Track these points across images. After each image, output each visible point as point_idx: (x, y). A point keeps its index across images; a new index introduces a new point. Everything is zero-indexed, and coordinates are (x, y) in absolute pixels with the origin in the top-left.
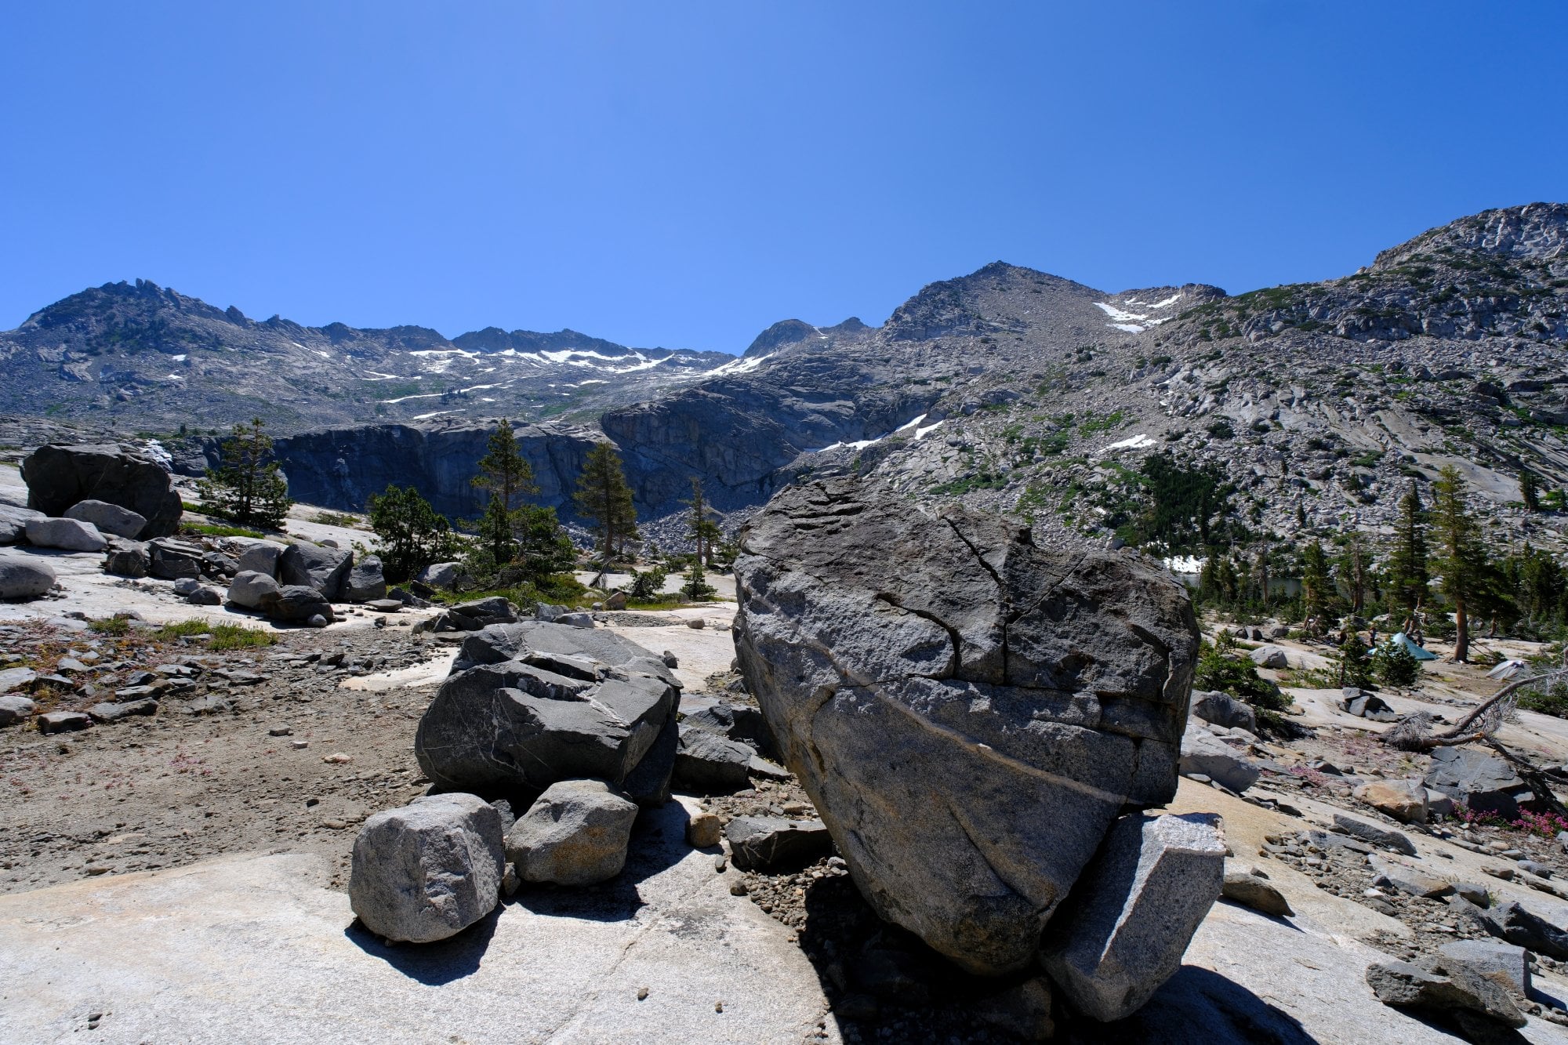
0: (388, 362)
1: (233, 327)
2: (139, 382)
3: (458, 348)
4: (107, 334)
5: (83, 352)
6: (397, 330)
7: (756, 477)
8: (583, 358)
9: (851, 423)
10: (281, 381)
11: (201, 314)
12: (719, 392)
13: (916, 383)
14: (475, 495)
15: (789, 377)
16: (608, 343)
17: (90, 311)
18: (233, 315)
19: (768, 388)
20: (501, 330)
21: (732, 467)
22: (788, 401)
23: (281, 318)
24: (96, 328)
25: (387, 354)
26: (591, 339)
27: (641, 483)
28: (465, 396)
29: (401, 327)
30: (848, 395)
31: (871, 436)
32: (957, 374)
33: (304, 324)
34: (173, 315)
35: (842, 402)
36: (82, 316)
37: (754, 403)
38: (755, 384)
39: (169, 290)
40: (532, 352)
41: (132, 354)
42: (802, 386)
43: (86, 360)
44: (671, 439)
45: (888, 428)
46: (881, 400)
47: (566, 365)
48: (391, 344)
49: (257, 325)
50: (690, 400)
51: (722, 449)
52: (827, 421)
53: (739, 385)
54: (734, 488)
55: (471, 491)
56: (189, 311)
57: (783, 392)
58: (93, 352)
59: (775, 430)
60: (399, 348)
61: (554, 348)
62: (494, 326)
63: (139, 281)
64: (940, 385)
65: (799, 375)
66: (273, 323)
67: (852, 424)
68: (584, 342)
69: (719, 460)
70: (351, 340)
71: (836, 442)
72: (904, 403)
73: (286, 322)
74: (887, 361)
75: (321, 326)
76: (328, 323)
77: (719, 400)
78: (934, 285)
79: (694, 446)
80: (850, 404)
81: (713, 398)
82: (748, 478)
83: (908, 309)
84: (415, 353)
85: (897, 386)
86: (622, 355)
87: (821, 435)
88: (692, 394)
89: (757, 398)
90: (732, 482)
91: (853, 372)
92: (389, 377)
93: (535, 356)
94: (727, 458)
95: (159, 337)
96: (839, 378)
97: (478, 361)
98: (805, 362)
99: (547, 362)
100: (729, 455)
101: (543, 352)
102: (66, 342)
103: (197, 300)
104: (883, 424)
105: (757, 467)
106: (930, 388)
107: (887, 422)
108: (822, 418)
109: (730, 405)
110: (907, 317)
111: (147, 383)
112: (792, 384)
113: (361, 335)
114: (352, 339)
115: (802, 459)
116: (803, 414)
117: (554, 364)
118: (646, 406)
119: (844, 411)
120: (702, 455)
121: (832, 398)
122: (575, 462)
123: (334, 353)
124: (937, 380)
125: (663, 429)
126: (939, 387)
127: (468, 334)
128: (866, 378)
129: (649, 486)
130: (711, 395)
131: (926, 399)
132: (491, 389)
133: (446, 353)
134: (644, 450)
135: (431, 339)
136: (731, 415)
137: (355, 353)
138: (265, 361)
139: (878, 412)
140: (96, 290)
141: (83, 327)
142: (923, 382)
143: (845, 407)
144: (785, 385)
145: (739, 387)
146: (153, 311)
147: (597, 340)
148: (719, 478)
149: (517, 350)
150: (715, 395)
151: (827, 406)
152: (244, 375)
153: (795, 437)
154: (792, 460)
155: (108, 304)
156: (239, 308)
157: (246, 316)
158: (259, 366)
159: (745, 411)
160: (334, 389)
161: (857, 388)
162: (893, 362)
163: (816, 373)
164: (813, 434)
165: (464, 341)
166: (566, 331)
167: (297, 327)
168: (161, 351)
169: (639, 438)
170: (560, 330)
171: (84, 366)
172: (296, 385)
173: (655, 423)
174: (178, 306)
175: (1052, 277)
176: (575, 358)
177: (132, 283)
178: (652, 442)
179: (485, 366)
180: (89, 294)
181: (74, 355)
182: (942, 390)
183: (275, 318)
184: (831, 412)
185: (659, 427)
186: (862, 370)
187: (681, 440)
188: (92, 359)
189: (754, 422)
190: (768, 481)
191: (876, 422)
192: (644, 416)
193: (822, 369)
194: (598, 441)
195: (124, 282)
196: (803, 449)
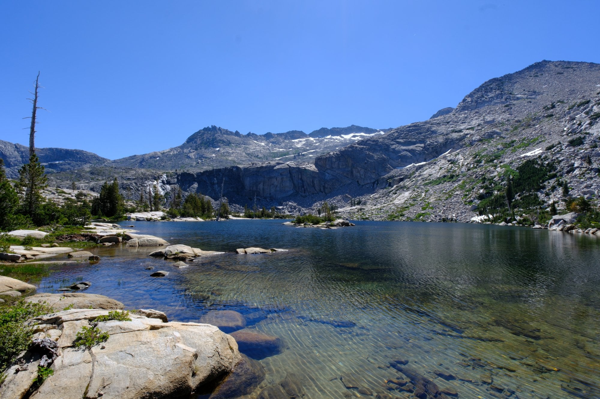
0: (283, 145)
1: (236, 137)
2: (204, 158)
3: (310, 137)
4: (201, 143)
5: (194, 149)
6: (288, 133)
7: (373, 181)
8: (357, 136)
9: (420, 154)
10: (244, 154)
11: (228, 134)
12: (364, 145)
13: (456, 132)
14: (258, 190)
15: (397, 135)
16: (369, 129)
17: (199, 137)
18: (237, 134)
19: (386, 141)
20: (326, 128)
21: (363, 177)
22: (394, 147)
24: (199, 142)
25: (283, 142)
26: (362, 128)
27: (324, 185)
28: (303, 155)
29: (290, 131)
30: (421, 142)
31: (427, 160)
32: (479, 125)
33: (258, 134)
34: (219, 136)
35: (419, 145)
36: (196, 139)
37: (379, 149)
38: (381, 140)
39: (220, 127)
41: (205, 149)
42: (402, 139)
43: (194, 152)
44: (340, 167)
45: (436, 155)
46: (436, 142)
47: (350, 140)
48: (285, 139)
49: (243, 136)
50: (350, 149)
51: (359, 169)
52: (409, 154)
53: (374, 141)
54: (363, 185)
55: (257, 188)
56: (224, 134)
57: (392, 143)
58: (196, 149)
59: (384, 159)
60: (289, 139)
61: (346, 134)
62: (324, 127)
63: (212, 126)
64: (467, 132)
65: (402, 134)
66: (249, 135)
67: (420, 155)
68: (359, 129)
69: (358, 174)
70: (272, 138)
71: (411, 164)
72: (446, 143)
73: (253, 134)
74: (448, 123)
75: (264, 134)
76: (266, 133)
77: (362, 149)
78: (490, 81)
79: (350, 169)
80: (423, 145)
81: (359, 148)
82: (369, 182)
83: (470, 96)
84: (293, 141)
85: (447, 134)
86: (374, 133)
87: (405, 160)
88: (352, 147)
89: (380, 146)
90: (362, 184)
91: (428, 130)
92: (281, 150)
93: (338, 137)
94: (361, 173)
95: (213, 143)
96: (421, 133)
97: (315, 141)
98: (407, 128)
99: (343, 139)
100: (362, 172)
101: (342, 135)
102: (191, 147)
103: (227, 130)
104: (434, 154)
105: (373, 176)
106: (462, 134)
107: (437, 153)
108: (408, 153)
109: (367, 150)
110: (469, 99)
111: (206, 158)
112: (398, 138)
113: (276, 136)
114: (273, 137)
115: (393, 173)
116: (399, 152)
117: (345, 140)
118: (332, 153)
119: (418, 149)
120: (352, 172)
121: (414, 143)
122: (300, 177)
123: (266, 143)
124: (468, 129)
125: (337, 163)
126: (466, 133)
127: (314, 131)
128: (434, 132)
129: (326, 186)
130: (360, 146)
131: (457, 140)
132: (314, 152)
133: (304, 139)
134: (329, 171)
135: (301, 134)
136: (366, 154)
137: (273, 143)
138: (242, 148)
139: (432, 148)
140: (201, 130)
141: (196, 142)
142: (460, 131)
143: (419, 147)
144: (394, 139)
145: (373, 142)
146: (214, 135)
147: (365, 128)
148: (358, 182)
149: (332, 136)
150: (362, 146)
151: (411, 147)
152: (233, 153)
153: (393, 162)
154: (388, 173)
155: (203, 134)
156: (239, 131)
157: (240, 133)
158: (239, 150)
159: (373, 153)
160: (260, 155)
161: (428, 137)
162: (451, 123)
163: (411, 132)
164: (401, 161)
165: (312, 135)
166: (353, 125)
167: (256, 135)
168: (213, 147)
169: (328, 167)
170: (350, 126)
171: (193, 154)
172: (248, 155)
173: (334, 160)
174: (221, 133)
175: (577, 63)
176: (354, 136)
177: (210, 127)
178: (333, 168)
179: (316, 143)
180: (199, 132)
181: (192, 151)
182: (467, 134)
183: (250, 133)
184: (412, 150)
185: (336, 161)
186: (434, 129)
187: (344, 167)
188: (195, 151)
189: (376, 157)
190: (376, 182)
191: (431, 153)
192: (331, 157)
193: (414, 130)
194: (309, 169)
195: (208, 127)
196: (395, 168)
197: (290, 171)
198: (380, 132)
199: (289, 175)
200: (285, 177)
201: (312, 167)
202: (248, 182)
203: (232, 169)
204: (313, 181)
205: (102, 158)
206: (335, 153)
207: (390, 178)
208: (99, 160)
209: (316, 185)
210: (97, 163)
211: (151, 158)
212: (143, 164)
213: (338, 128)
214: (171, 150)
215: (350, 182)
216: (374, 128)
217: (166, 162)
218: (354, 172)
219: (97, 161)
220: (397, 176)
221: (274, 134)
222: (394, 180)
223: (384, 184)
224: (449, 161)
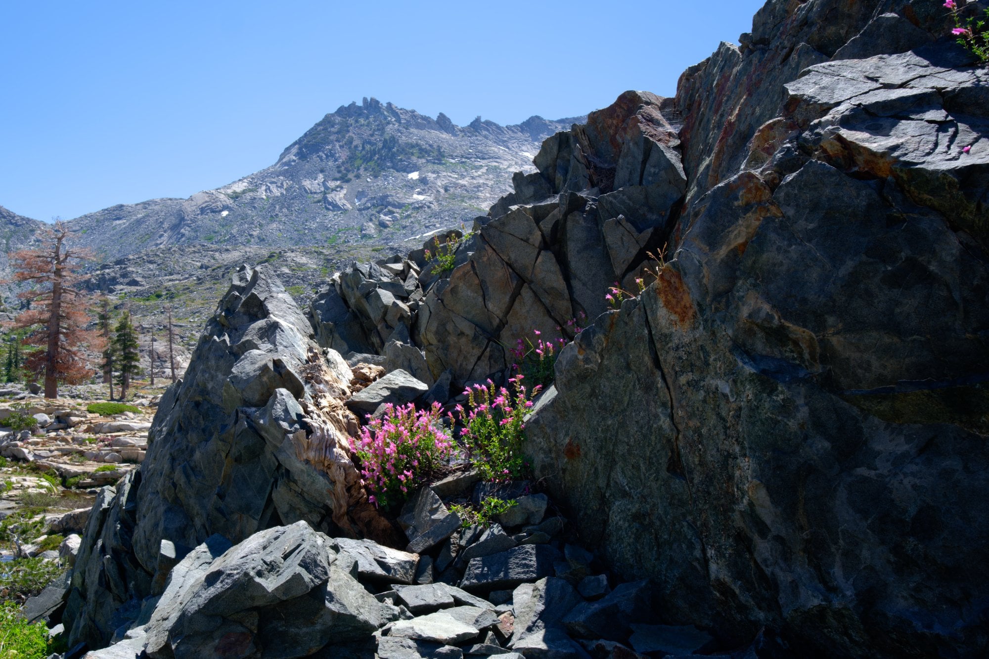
1: (445, 136)
2: (394, 206)
4: (352, 158)
5: (336, 179)
11: (419, 126)
17: (333, 137)
18: (443, 123)
23: (483, 120)
24: (343, 155)
33: (503, 124)
34: (398, 131)
36: (329, 144)
39: (389, 104)
41: (376, 177)
43: (341, 187)
49: (463, 130)
56: (409, 124)
58: (345, 179)
63: (365, 100)
66: (477, 126)
73: (488, 123)
75: (519, 123)
95: (394, 156)
102: (322, 171)
103: (413, 111)
111: (400, 206)
113: (558, 128)
123: (536, 152)
140: (332, 115)
141: (331, 155)
146: (381, 129)
155: (344, 129)
156: (448, 115)
157: (454, 122)
167: (498, 127)
168: (398, 171)
171: (342, 195)
174: (399, 120)
177: (360, 103)
180: (327, 121)
181: (332, 184)
183: (478, 120)
188: (345, 186)
195: (354, 104)
205: (23, 219)
208: (16, 225)
210: (13, 233)
211: (203, 211)
212: (183, 235)
214: (256, 181)
217: (261, 225)
219: (12, 227)
221: (551, 122)
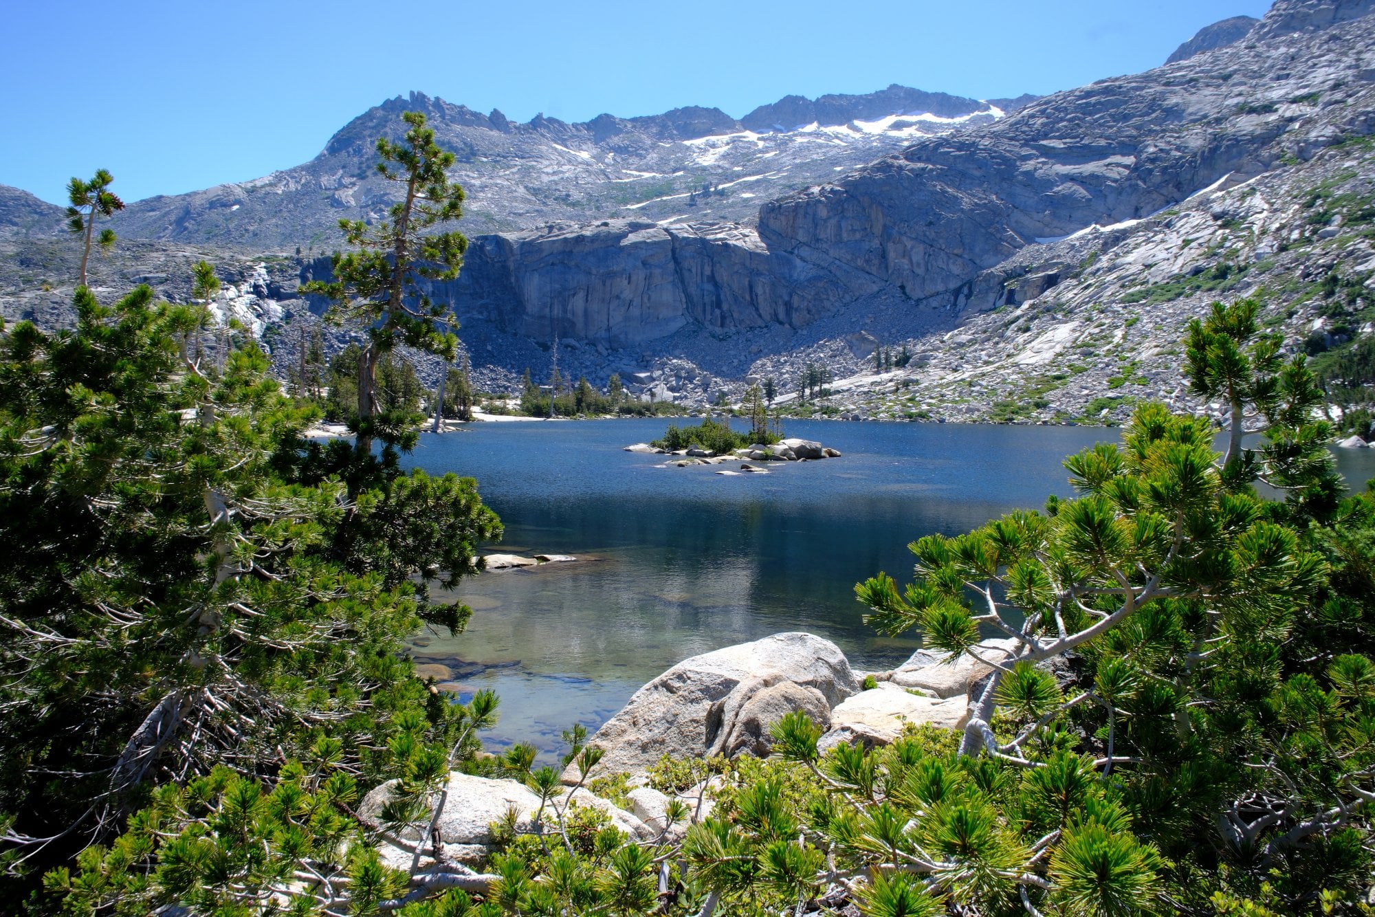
0: (653, 157)
1: (495, 133)
3: (746, 129)
5: (353, 176)
6: (671, 115)
7: (953, 285)
8: (909, 125)
9: (1119, 191)
10: (521, 190)
11: (466, 123)
12: (928, 160)
13: (1252, 111)
14: (569, 316)
15: (1044, 125)
16: (949, 97)
17: (367, 132)
18: (496, 120)
19: (1005, 146)
20: (803, 98)
21: (921, 271)
22: (1029, 166)
23: (545, 116)
24: (369, 150)
25: (654, 146)
26: (926, 95)
27: (786, 298)
28: (722, 193)
29: (676, 110)
30: (1125, 149)
31: (1143, 212)
32: (1336, 86)
33: (568, 120)
34: (436, 128)
35: (1117, 159)
36: (360, 139)
37: (977, 173)
38: (986, 142)
39: (437, 99)
40: (841, 124)
42: (1060, 138)
43: (354, 184)
44: (845, 235)
45: (1177, 195)
46: (1178, 148)
47: (883, 137)
48: (661, 136)
49: (518, 128)
50: (879, 176)
51: (909, 244)
52: (1081, 192)
53: (961, 146)
54: (919, 301)
55: (565, 311)
56: (453, 120)
57: (1025, 151)
58: (361, 176)
59: (994, 211)
60: (672, 137)
61: (869, 117)
62: (794, 93)
63: (412, 93)
64: (1293, 111)
65: (1062, 120)
66: (537, 123)
67: (1120, 194)
68: (912, 100)
69: (906, 261)
70: (616, 134)
71: (1086, 225)
72: (1213, 151)
73: (551, 121)
74: (1226, 78)
75: (587, 120)
76: (594, 116)
77: (919, 174)
79: (876, 243)
80: (1130, 160)
81: (912, 170)
82: (941, 288)
84: (688, 143)
85: (1218, 121)
86: (968, 113)
87: (1067, 214)
88: (884, 167)
89: (981, 164)
90: (917, 294)
91: (1153, 105)
92: (646, 175)
93: (843, 130)
94: (915, 259)
96: (1126, 118)
97: (761, 144)
98: (1080, 98)
99: (858, 136)
100: (918, 254)
101: (857, 123)
102: (344, 167)
103: (462, 107)
104: (1170, 190)
105: (956, 269)
106: (1272, 118)
107: (1178, 186)
108: (1076, 187)
109: (938, 178)
112: (1046, 137)
113: (629, 126)
114: (618, 132)
115: (1021, 258)
116: (1048, 183)
117: (867, 138)
118: (816, 190)
119: (1114, 173)
120: (884, 256)
121: (1101, 154)
122: (708, 271)
123: (595, 152)
124: (1295, 101)
125: (833, 221)
126: (1288, 114)
127: (761, 109)
128: (1174, 113)
129: (796, 301)
130: (912, 165)
131: (1253, 140)
132: (757, 181)
133: (726, 138)
134: (805, 251)
135: (714, 121)
136: (934, 193)
137: (618, 150)
138: (514, 170)
139: (1164, 170)
140: (376, 108)
141: (359, 152)
142: (1268, 108)
143: (1116, 167)
144: (1031, 140)
145: (959, 149)
147: (936, 95)
148: (902, 287)
149: (821, 124)
150: (921, 165)
151: (1090, 168)
152: (483, 188)
153: (1025, 220)
154: (1007, 257)
155: (384, 122)
156: (502, 112)
157: (508, 119)
158: (503, 178)
159: (958, 188)
160: (576, 195)
161: (1151, 131)
162: (1237, 78)
163: (1091, 114)
164: (1054, 214)
165: (754, 121)
166: (894, 87)
167: (561, 124)
169: (802, 236)
170: (884, 87)
171: (351, 192)
172: (535, 195)
173: (823, 212)
174: (443, 117)
176: (898, 126)
177: (406, 97)
178: (818, 240)
179: (765, 150)
180: (369, 115)
181: (346, 181)
182: (1292, 120)
183: (539, 117)
184: (1093, 176)
185: (829, 218)
186: (1173, 100)
187: (858, 236)
188: (359, 183)
189: (966, 202)
190: (966, 290)
191: (1157, 188)
192: (813, 203)
193: (1104, 106)
194: (739, 243)
195: (400, 97)
196: (1030, 240)
197: (673, 251)
198: (988, 108)
199: (671, 266)
200: (657, 271)
201: (750, 239)
202: (534, 289)
203: (482, 247)
204: (751, 287)
205: (50, 207)
206: (828, 188)
207: (1010, 275)
208: (41, 214)
209: (761, 299)
210: (35, 223)
211: (212, 205)
212: (186, 229)
213: (841, 96)
214: (279, 177)
215: (875, 288)
216: (967, 95)
217: (261, 220)
218: (892, 255)
219: (36, 217)
220: (1038, 269)
221: (622, 120)
222: (1027, 281)
223: (992, 297)
224: (1216, 217)
